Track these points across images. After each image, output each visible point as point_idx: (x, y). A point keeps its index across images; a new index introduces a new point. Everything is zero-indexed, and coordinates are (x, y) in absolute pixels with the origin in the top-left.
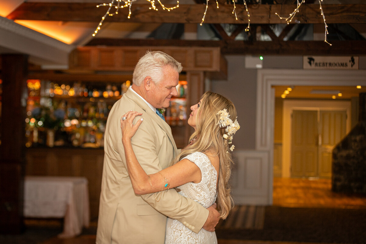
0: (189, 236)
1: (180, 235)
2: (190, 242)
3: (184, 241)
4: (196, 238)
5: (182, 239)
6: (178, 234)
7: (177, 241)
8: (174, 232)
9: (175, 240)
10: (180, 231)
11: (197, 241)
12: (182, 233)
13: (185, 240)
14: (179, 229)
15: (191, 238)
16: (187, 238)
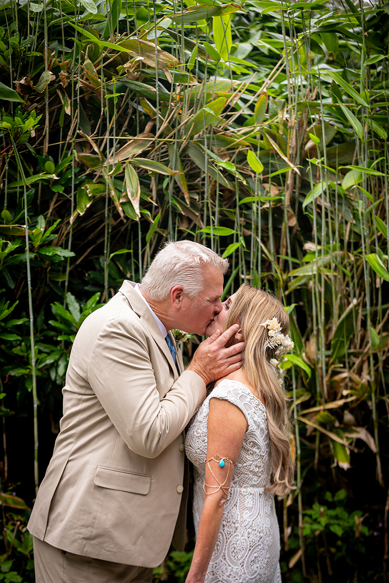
0: (250, 530)
1: (235, 532)
2: (251, 540)
3: (243, 541)
4: (260, 530)
5: (237, 537)
6: (231, 530)
7: (230, 542)
8: (224, 526)
9: (227, 542)
10: (234, 523)
11: (262, 534)
12: (237, 529)
13: (244, 539)
14: (231, 521)
15: (253, 532)
16: (246, 535)
